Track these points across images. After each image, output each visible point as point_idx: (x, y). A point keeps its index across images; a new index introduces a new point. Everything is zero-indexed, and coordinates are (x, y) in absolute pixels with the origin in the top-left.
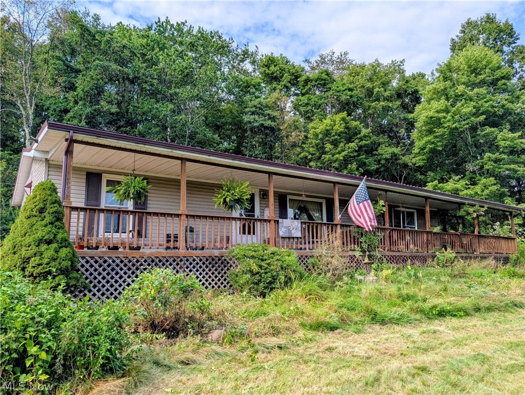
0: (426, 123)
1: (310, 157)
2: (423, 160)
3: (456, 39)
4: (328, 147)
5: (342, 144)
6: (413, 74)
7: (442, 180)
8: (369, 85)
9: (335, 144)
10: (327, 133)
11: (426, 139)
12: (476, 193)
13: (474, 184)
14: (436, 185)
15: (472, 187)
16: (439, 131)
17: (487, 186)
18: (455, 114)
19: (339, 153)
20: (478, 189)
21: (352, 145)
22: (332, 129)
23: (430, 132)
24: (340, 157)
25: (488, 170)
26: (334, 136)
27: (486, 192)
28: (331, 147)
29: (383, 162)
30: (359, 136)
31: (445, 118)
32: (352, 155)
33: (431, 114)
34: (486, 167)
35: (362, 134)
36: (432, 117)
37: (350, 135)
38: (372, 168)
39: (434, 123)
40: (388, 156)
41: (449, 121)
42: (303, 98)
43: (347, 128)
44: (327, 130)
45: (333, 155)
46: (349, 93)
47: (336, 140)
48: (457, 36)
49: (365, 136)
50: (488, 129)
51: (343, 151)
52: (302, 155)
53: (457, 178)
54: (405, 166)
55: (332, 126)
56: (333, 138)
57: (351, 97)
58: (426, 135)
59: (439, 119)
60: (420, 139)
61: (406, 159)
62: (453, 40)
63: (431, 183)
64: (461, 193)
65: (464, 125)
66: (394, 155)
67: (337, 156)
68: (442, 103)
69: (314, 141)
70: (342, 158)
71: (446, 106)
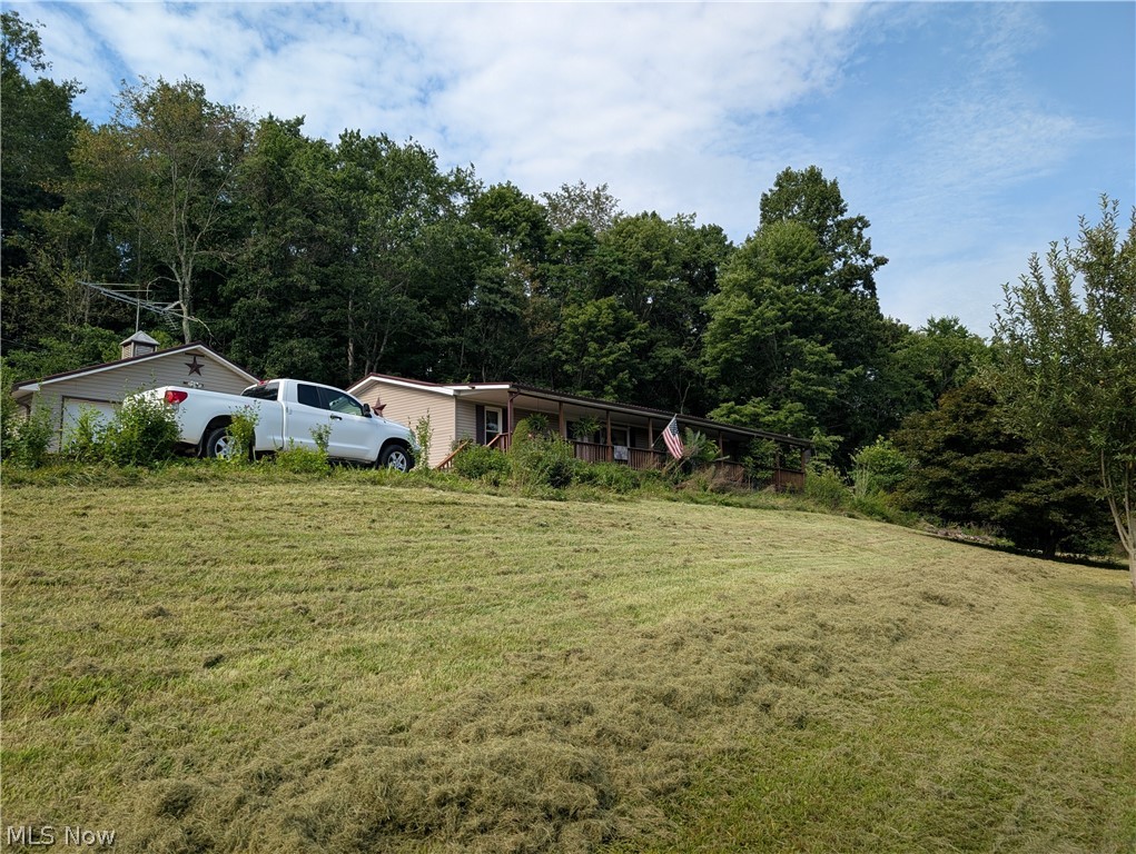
0: (721, 325)
1: (564, 358)
2: (716, 371)
3: (769, 194)
4: (592, 346)
5: (610, 344)
6: (704, 227)
7: (740, 402)
8: (647, 254)
9: (602, 341)
10: (590, 325)
11: (720, 346)
12: (779, 420)
13: (777, 408)
14: (732, 407)
15: (775, 412)
16: (736, 338)
17: (792, 411)
18: (758, 317)
19: (606, 355)
20: (782, 414)
21: (623, 345)
22: (598, 321)
23: (726, 337)
24: (608, 360)
25: (795, 391)
26: (599, 330)
27: (791, 419)
28: (596, 346)
29: (660, 368)
30: (631, 332)
31: (745, 322)
32: (623, 359)
33: (729, 313)
34: (793, 387)
35: (637, 330)
36: (729, 319)
37: (620, 330)
38: (648, 377)
39: (732, 326)
40: (669, 361)
41: (749, 326)
42: (552, 267)
43: (616, 319)
44: (590, 322)
45: (598, 358)
46: (620, 267)
47: (602, 336)
48: (771, 190)
49: (640, 333)
50: (796, 340)
51: (611, 353)
52: (554, 353)
53: (757, 400)
54: (690, 374)
55: (597, 316)
56: (598, 334)
57: (622, 272)
58: (721, 341)
59: (738, 322)
60: (713, 344)
61: (692, 364)
62: (765, 195)
63: (725, 405)
64: (761, 420)
65: (769, 331)
66: (677, 360)
67: (605, 359)
68: (743, 301)
69: (571, 336)
70: (610, 363)
71: (748, 307)
